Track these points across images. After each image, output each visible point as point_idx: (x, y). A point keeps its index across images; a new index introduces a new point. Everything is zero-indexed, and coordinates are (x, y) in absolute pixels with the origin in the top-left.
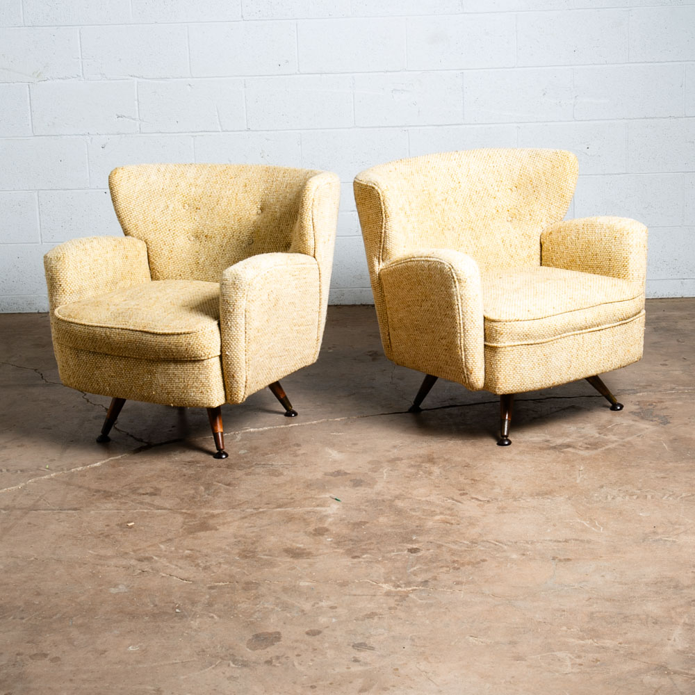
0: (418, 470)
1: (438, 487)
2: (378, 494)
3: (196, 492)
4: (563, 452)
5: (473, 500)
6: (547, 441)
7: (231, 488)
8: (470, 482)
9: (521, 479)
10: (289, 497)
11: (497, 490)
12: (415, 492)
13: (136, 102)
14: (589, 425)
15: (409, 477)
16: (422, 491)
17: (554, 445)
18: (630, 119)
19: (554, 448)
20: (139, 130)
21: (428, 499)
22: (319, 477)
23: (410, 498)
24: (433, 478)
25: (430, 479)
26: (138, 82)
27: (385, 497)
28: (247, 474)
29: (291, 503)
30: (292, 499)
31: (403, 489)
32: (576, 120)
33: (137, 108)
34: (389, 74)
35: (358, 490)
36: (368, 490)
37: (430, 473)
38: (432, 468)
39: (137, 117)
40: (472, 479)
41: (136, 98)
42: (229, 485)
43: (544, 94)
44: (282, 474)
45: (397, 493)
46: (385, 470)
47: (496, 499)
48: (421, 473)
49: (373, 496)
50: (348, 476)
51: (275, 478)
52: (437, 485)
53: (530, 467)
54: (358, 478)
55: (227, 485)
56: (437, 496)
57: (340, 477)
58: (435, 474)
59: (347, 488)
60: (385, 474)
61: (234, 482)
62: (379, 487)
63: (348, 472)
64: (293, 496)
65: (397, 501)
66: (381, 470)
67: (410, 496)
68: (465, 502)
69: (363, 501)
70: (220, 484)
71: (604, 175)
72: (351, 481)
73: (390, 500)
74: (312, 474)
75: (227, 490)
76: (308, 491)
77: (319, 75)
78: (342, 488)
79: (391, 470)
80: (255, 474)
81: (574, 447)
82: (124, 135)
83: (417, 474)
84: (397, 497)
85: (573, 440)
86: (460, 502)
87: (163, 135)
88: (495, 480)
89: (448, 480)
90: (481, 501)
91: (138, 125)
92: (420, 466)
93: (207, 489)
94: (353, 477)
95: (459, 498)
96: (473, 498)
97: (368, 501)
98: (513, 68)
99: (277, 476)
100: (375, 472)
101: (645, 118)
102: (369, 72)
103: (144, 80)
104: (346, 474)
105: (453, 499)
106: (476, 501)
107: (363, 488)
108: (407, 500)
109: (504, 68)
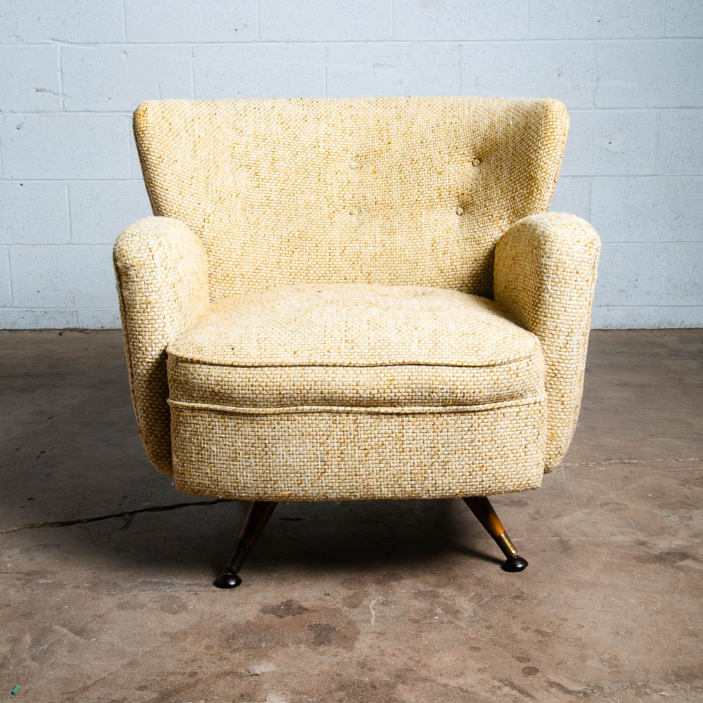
0: (432, 604)
1: (477, 649)
2: (362, 665)
3: (12, 652)
4: (680, 568)
5: (554, 690)
6: (643, 543)
7: (82, 641)
8: (537, 638)
9: (628, 632)
10: (188, 670)
11: (593, 663)
12: (434, 662)
13: (59, 73)
14: (696, 512)
15: (417, 621)
16: (447, 659)
17: (656, 552)
18: (663, 108)
19: (660, 558)
20: (62, 107)
21: (461, 681)
22: (251, 619)
23: (426, 680)
24: (461, 624)
25: (458, 627)
26: (61, 48)
27: (377, 674)
28: (122, 607)
29: (188, 686)
30: (193, 674)
31: (409, 651)
32: (596, 108)
33: (60, 81)
34: (370, 43)
35: (323, 654)
36: (344, 655)
37: (456, 613)
38: (458, 600)
39: (60, 91)
40: (538, 631)
41: (59, 67)
42: (80, 632)
43: (559, 75)
44: (184, 607)
45: (399, 662)
46: (373, 602)
47: (601, 689)
48: (439, 611)
49: (351, 673)
50: (305, 616)
51: (169, 618)
52: (474, 644)
53: (634, 601)
54: (324, 621)
55: (76, 633)
56: (480, 676)
57: (289, 618)
58: (466, 615)
59: (303, 648)
60: (373, 612)
61: (92, 626)
62: (364, 645)
63: (306, 605)
64: (195, 667)
65: (400, 687)
66: (365, 603)
67: (424, 672)
68: (539, 696)
69: (334, 686)
70: (65, 631)
71: (628, 176)
72: (311, 628)
73: (387, 684)
74: (239, 610)
75: (73, 648)
76: (227, 654)
77: (284, 44)
78: (292, 648)
79: (383, 604)
80: (134, 607)
81: (694, 559)
82: (44, 114)
83: (432, 612)
84: (401, 676)
85: (684, 543)
86: (528, 695)
87: (93, 114)
88: (580, 634)
89: (491, 632)
90: (570, 692)
91: (61, 101)
92: (435, 595)
93: (36, 642)
94: (315, 620)
95: (526, 682)
96: (552, 684)
97: (342, 687)
98: (523, 40)
99: (174, 612)
100: (355, 606)
101: (682, 107)
102: (346, 41)
103: (69, 45)
104: (302, 610)
105: (514, 687)
106: (561, 694)
107: (333, 649)
108: (420, 685)
109: (512, 40)
